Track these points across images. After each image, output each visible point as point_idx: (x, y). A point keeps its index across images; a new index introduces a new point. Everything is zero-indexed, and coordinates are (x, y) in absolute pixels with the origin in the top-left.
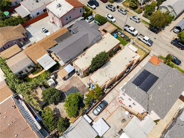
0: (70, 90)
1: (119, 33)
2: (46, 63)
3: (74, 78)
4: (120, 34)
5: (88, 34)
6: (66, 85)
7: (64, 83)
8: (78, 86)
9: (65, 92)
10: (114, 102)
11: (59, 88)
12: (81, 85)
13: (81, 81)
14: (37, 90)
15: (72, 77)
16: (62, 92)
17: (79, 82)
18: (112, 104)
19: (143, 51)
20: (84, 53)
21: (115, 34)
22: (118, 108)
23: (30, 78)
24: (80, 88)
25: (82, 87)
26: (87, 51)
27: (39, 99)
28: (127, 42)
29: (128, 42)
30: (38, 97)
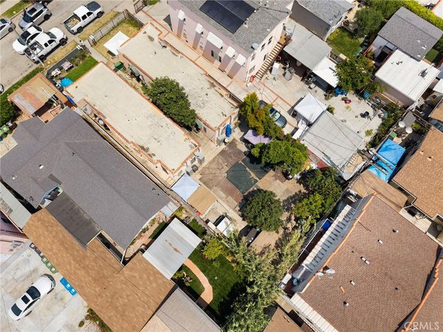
0: (236, 183)
2: (176, 250)
3: (205, 179)
4: (59, 72)
5: (67, 144)
6: (224, 195)
7: (219, 200)
8: (224, 166)
9: (243, 193)
11: (234, 209)
12: (221, 161)
13: (211, 163)
15: (202, 184)
16: (244, 201)
17: (214, 166)
20: (139, 148)
21: (58, 84)
22: (265, 85)
23: (214, 295)
24: (228, 161)
25: (225, 158)
27: (280, 239)
29: (88, 55)
30: (276, 243)
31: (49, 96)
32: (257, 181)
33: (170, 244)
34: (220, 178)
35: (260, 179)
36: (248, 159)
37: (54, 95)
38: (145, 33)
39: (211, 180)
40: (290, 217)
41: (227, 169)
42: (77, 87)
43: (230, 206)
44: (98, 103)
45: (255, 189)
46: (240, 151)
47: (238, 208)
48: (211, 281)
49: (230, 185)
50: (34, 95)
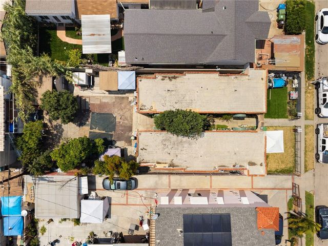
0: (103, 116)
1: (296, 81)
2: (93, 35)
3: (125, 101)
4: (294, 86)
5: (225, 36)
6: (104, 101)
7: (104, 95)
8: (121, 120)
9: (93, 113)
10: (149, 193)
11: (89, 97)
12: (126, 122)
13: (132, 115)
14: (44, 79)
15: (124, 96)
16: (87, 108)
17: (127, 114)
18: (143, 193)
19: (292, 159)
20: (177, 75)
21: (285, 78)
22: (144, 205)
23: (58, 37)
24: (121, 126)
25: (125, 127)
26: (184, 77)
28: (288, 114)
29: (290, 117)
31: (277, 61)
32: (91, 129)
33: (99, 35)
34: (116, 110)
35: (90, 132)
36: (109, 139)
37: (274, 64)
38: (261, 165)
39: (121, 104)
40: (51, 123)
41: (118, 120)
42: (262, 79)
43: (94, 97)
44: (236, 81)
45: (87, 123)
46: (119, 140)
47: (87, 100)
48: (66, 44)
49: (106, 111)
50: (288, 52)
